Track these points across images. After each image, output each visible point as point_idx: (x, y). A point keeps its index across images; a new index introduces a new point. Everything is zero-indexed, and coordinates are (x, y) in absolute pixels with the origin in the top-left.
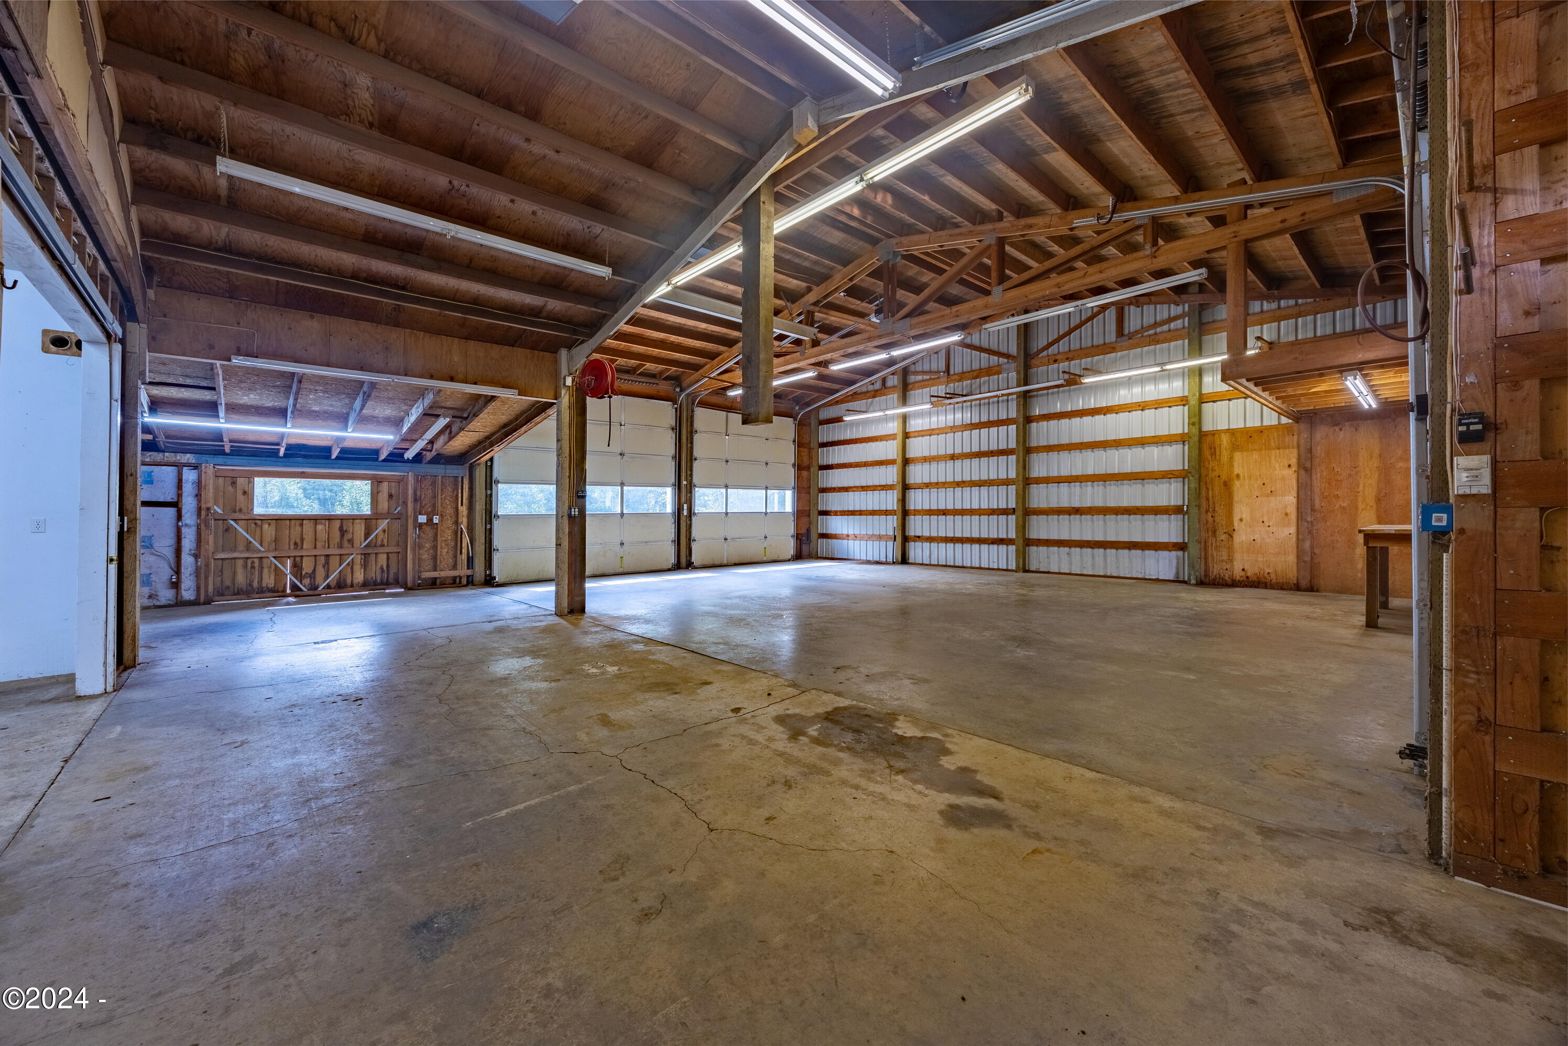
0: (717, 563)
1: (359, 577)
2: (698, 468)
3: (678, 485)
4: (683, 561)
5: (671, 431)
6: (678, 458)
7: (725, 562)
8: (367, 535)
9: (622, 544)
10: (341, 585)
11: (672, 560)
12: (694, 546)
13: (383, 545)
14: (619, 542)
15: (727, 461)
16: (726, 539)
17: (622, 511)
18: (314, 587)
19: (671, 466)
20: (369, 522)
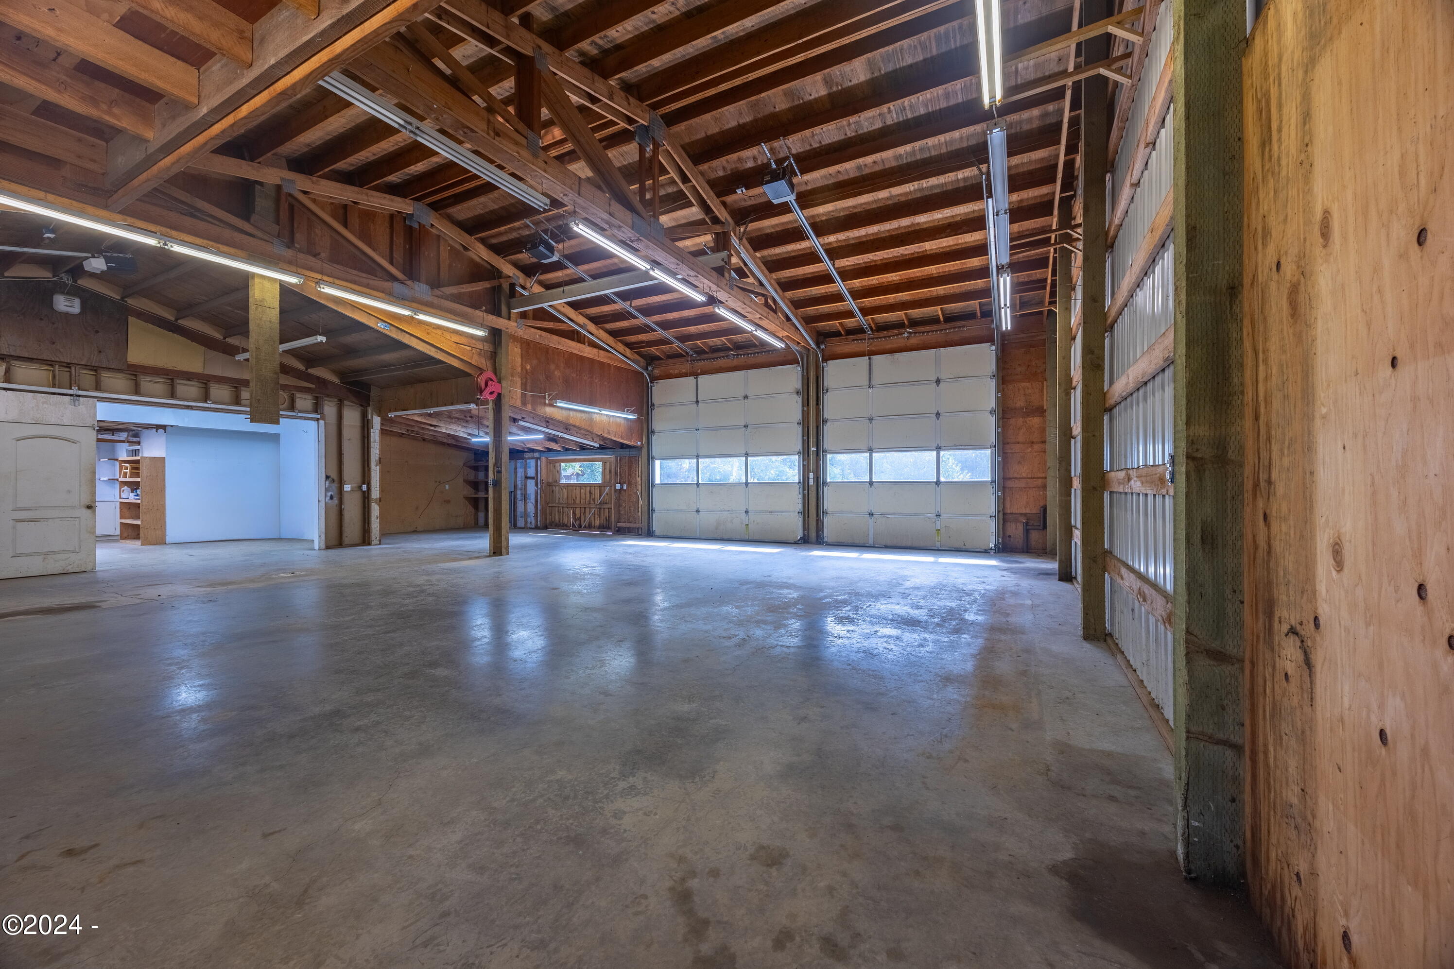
0: (857, 541)
1: (597, 523)
2: (828, 430)
3: (805, 453)
4: (813, 534)
5: (795, 396)
6: (805, 423)
7: (871, 542)
8: (600, 496)
9: (747, 512)
10: (590, 527)
11: (799, 534)
12: (827, 521)
13: (606, 503)
14: (745, 510)
15: (871, 419)
16: (871, 514)
17: (747, 480)
18: (580, 526)
19: (797, 432)
20: (601, 487)
